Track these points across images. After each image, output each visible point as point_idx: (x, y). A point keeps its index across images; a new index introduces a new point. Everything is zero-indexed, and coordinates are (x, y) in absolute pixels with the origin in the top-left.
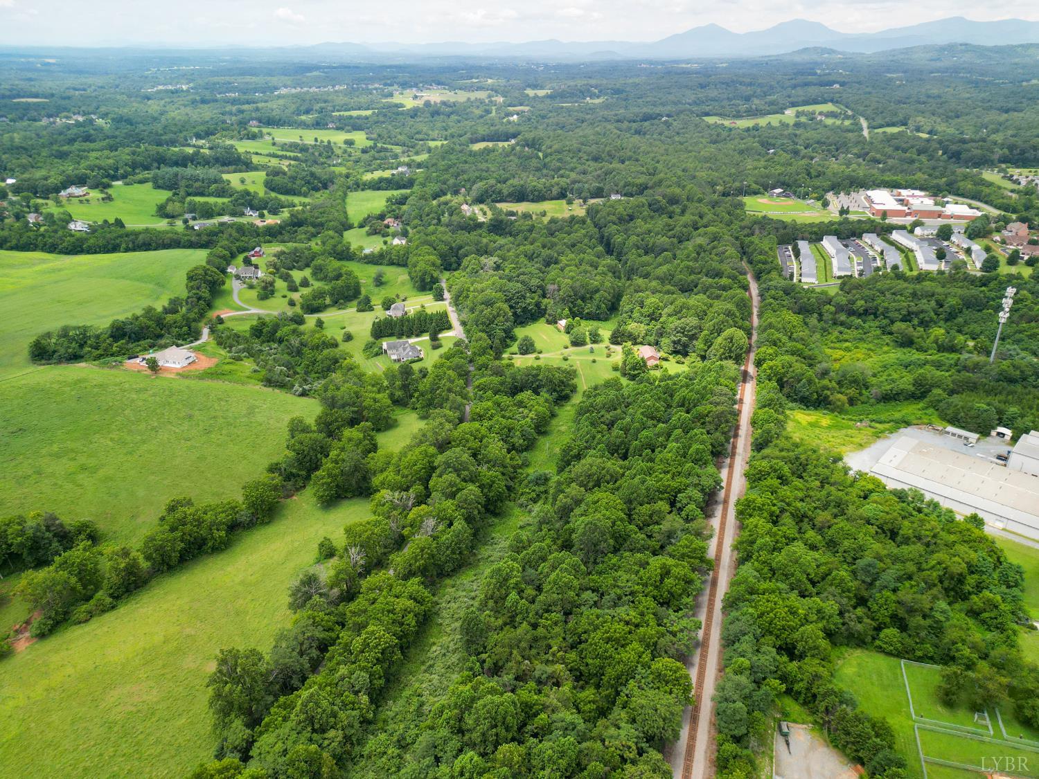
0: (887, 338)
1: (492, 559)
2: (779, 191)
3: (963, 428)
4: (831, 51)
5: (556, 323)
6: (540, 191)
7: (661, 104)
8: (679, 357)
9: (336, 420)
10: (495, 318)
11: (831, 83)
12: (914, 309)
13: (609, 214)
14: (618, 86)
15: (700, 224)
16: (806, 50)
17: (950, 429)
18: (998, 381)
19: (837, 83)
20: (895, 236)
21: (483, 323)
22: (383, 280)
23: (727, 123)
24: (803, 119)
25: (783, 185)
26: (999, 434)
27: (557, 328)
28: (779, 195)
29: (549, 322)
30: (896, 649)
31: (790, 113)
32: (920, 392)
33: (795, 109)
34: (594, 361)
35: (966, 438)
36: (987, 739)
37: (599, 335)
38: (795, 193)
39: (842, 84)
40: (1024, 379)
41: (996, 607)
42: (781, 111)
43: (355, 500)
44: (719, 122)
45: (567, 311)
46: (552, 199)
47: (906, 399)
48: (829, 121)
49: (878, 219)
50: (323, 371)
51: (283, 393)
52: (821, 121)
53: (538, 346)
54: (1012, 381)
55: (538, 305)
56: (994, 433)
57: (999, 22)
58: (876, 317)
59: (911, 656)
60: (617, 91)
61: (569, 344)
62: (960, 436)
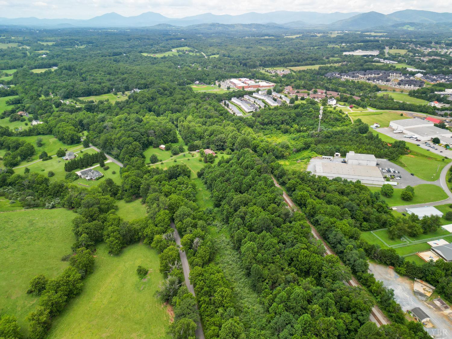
0: (279, 131)
1: (222, 247)
2: (198, 82)
3: (326, 155)
4: (170, 26)
5: (158, 147)
6: (99, 90)
7: (116, 48)
8: (221, 151)
9: (95, 213)
10: (134, 149)
11: (181, 39)
12: (283, 119)
13: (143, 97)
14: (88, 40)
15: (185, 98)
16: (160, 25)
17: (323, 156)
18: (325, 138)
19: (183, 38)
20: (254, 95)
21: (130, 153)
22: (42, 143)
23: (152, 55)
24: (181, 53)
25: (198, 80)
26: (337, 155)
27: (160, 149)
28: (198, 84)
29: (155, 147)
30: (368, 228)
31: (174, 51)
32: (307, 147)
33: (176, 49)
34: (189, 160)
35: (330, 158)
36: (408, 245)
37: (183, 149)
38: (205, 82)
39: (185, 39)
40: (331, 136)
41: (382, 206)
42: (169, 50)
43: (129, 247)
44: (149, 55)
45: (162, 141)
46: (105, 93)
47: (303, 150)
48: (191, 54)
49: (241, 89)
50: (54, 193)
51: (40, 209)
52: (188, 54)
53: (159, 158)
54: (328, 137)
55: (148, 140)
56: (335, 155)
57: (222, 16)
58: (272, 125)
59: (373, 229)
60: (89, 42)
61: (171, 155)
62: (328, 158)
